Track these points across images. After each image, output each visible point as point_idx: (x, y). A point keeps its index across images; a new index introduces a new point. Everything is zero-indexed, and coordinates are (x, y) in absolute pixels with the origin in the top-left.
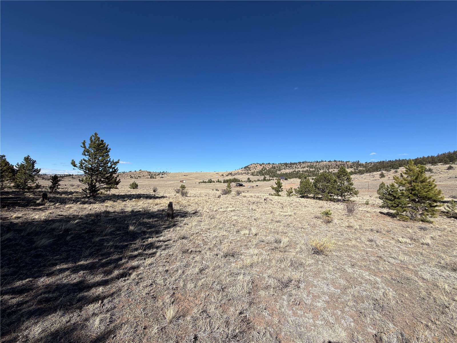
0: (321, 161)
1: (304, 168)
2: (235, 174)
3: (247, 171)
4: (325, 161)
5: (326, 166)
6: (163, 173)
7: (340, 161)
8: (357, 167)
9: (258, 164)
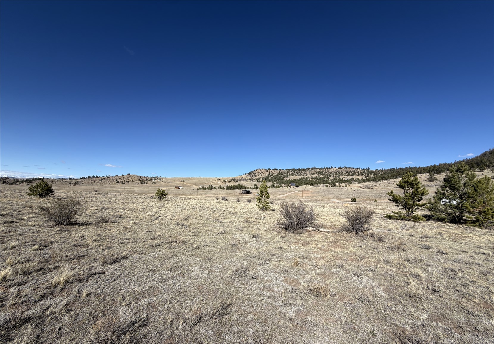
0: (331, 167)
1: (313, 174)
2: (239, 180)
3: (252, 177)
4: (335, 168)
5: (336, 172)
6: (156, 178)
7: (350, 168)
8: (368, 174)
9: (264, 169)
